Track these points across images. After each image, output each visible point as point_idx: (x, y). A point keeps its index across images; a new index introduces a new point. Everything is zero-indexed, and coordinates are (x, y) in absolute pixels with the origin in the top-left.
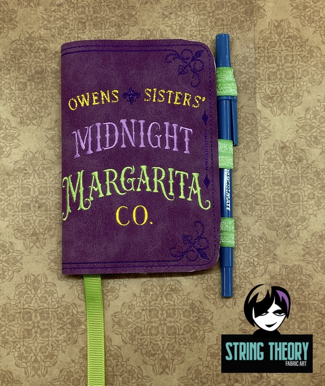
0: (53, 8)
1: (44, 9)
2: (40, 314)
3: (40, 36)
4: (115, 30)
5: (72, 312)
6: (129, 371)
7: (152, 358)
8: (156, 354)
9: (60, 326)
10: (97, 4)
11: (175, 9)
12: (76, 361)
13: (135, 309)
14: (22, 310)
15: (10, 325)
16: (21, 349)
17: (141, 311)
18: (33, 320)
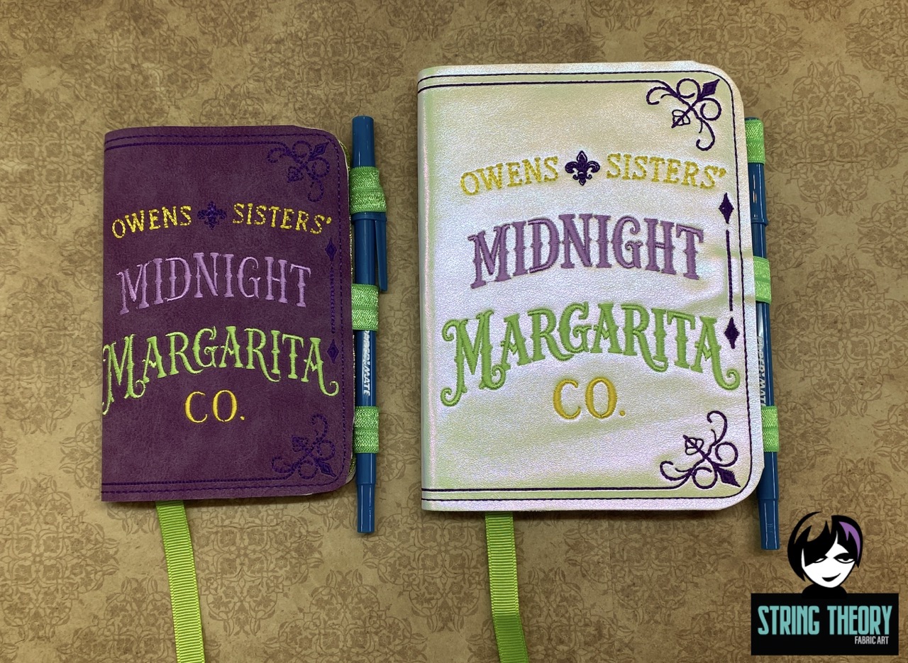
0: (269, 47)
1: (253, 48)
2: (249, 534)
3: (248, 93)
4: (366, 82)
5: (300, 532)
6: (390, 626)
7: (426, 605)
8: (433, 599)
9: (280, 554)
10: (339, 41)
11: (462, 49)
12: (305, 611)
13: (398, 528)
14: (220, 529)
15: (202, 553)
16: (219, 591)
17: (408, 531)
18: (238, 545)
